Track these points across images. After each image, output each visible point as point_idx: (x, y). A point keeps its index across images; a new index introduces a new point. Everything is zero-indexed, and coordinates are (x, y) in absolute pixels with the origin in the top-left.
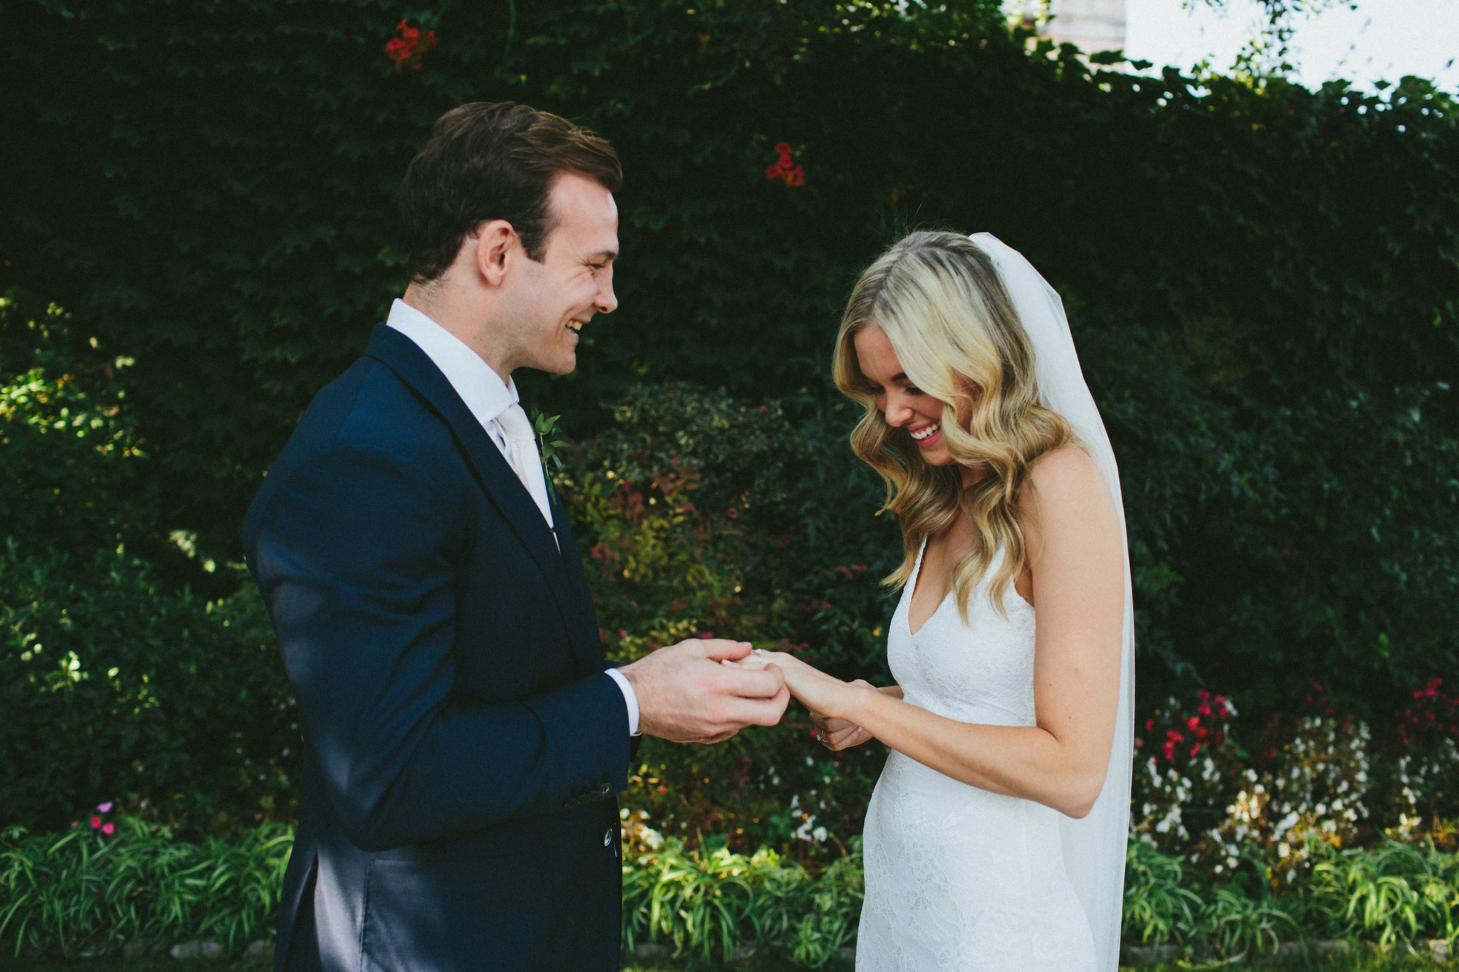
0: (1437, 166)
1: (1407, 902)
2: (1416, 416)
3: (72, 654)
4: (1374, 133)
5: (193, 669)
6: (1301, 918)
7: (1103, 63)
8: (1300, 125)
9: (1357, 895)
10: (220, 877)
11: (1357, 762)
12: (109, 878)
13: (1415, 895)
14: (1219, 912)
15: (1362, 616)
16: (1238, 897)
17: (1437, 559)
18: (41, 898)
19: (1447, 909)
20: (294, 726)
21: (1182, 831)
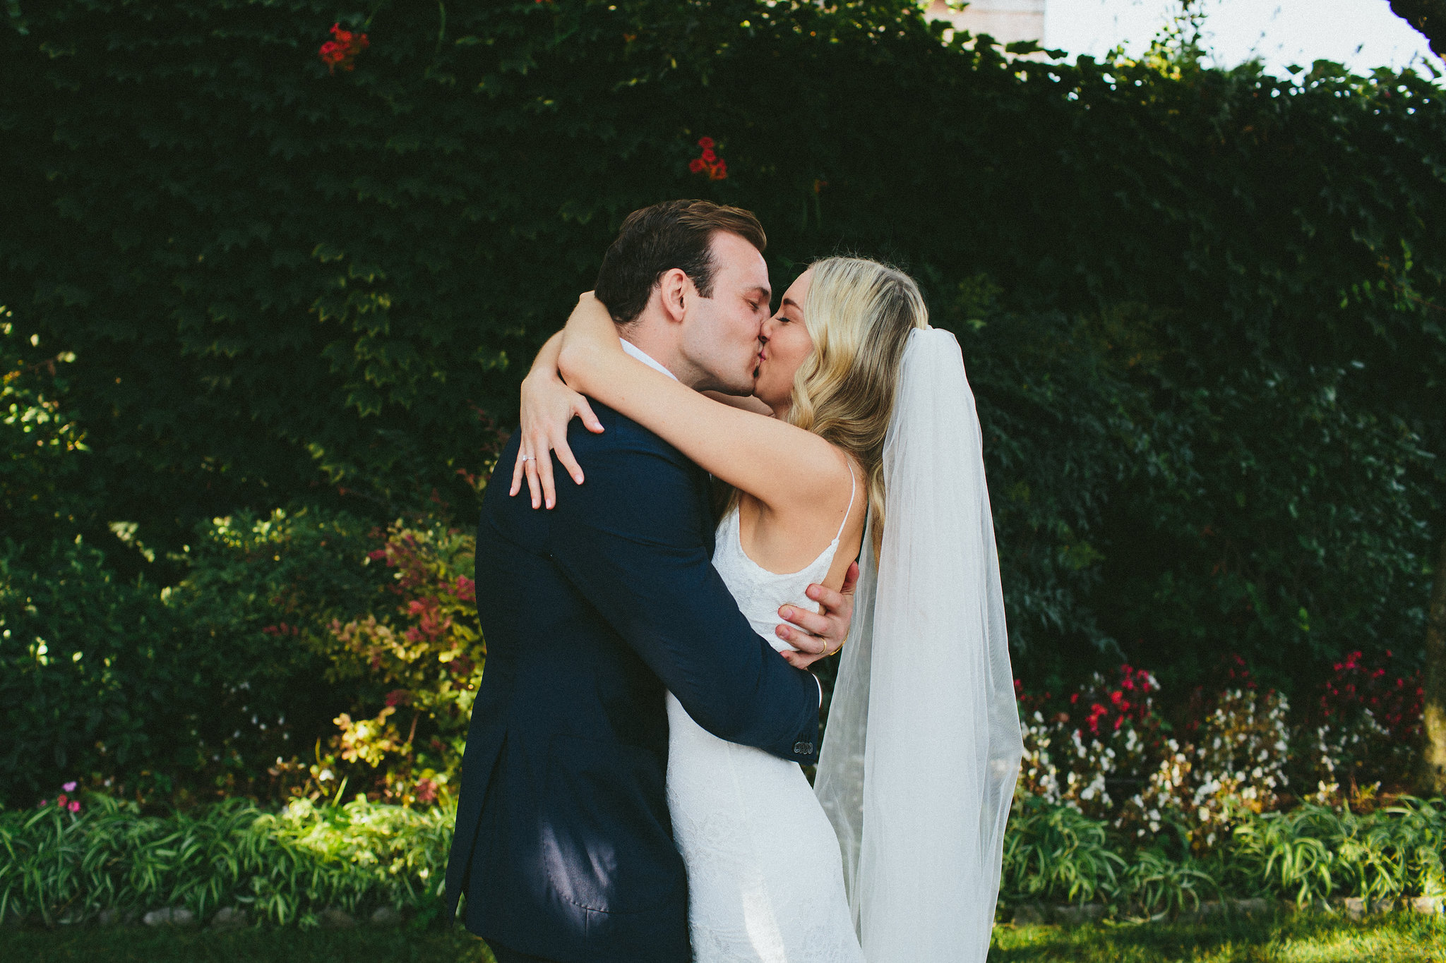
0: (1349, 149)
1: (1322, 862)
2: (1332, 396)
3: (39, 639)
4: (1287, 118)
5: (151, 653)
6: (1221, 878)
7: (1019, 52)
8: (1215, 111)
9: (1274, 854)
10: (189, 847)
11: (1277, 732)
12: (83, 850)
13: (1330, 854)
14: (1142, 872)
15: (1283, 592)
16: (1160, 860)
17: (1355, 534)
18: (21, 869)
19: (1361, 868)
20: (245, 709)
21: (1106, 799)
